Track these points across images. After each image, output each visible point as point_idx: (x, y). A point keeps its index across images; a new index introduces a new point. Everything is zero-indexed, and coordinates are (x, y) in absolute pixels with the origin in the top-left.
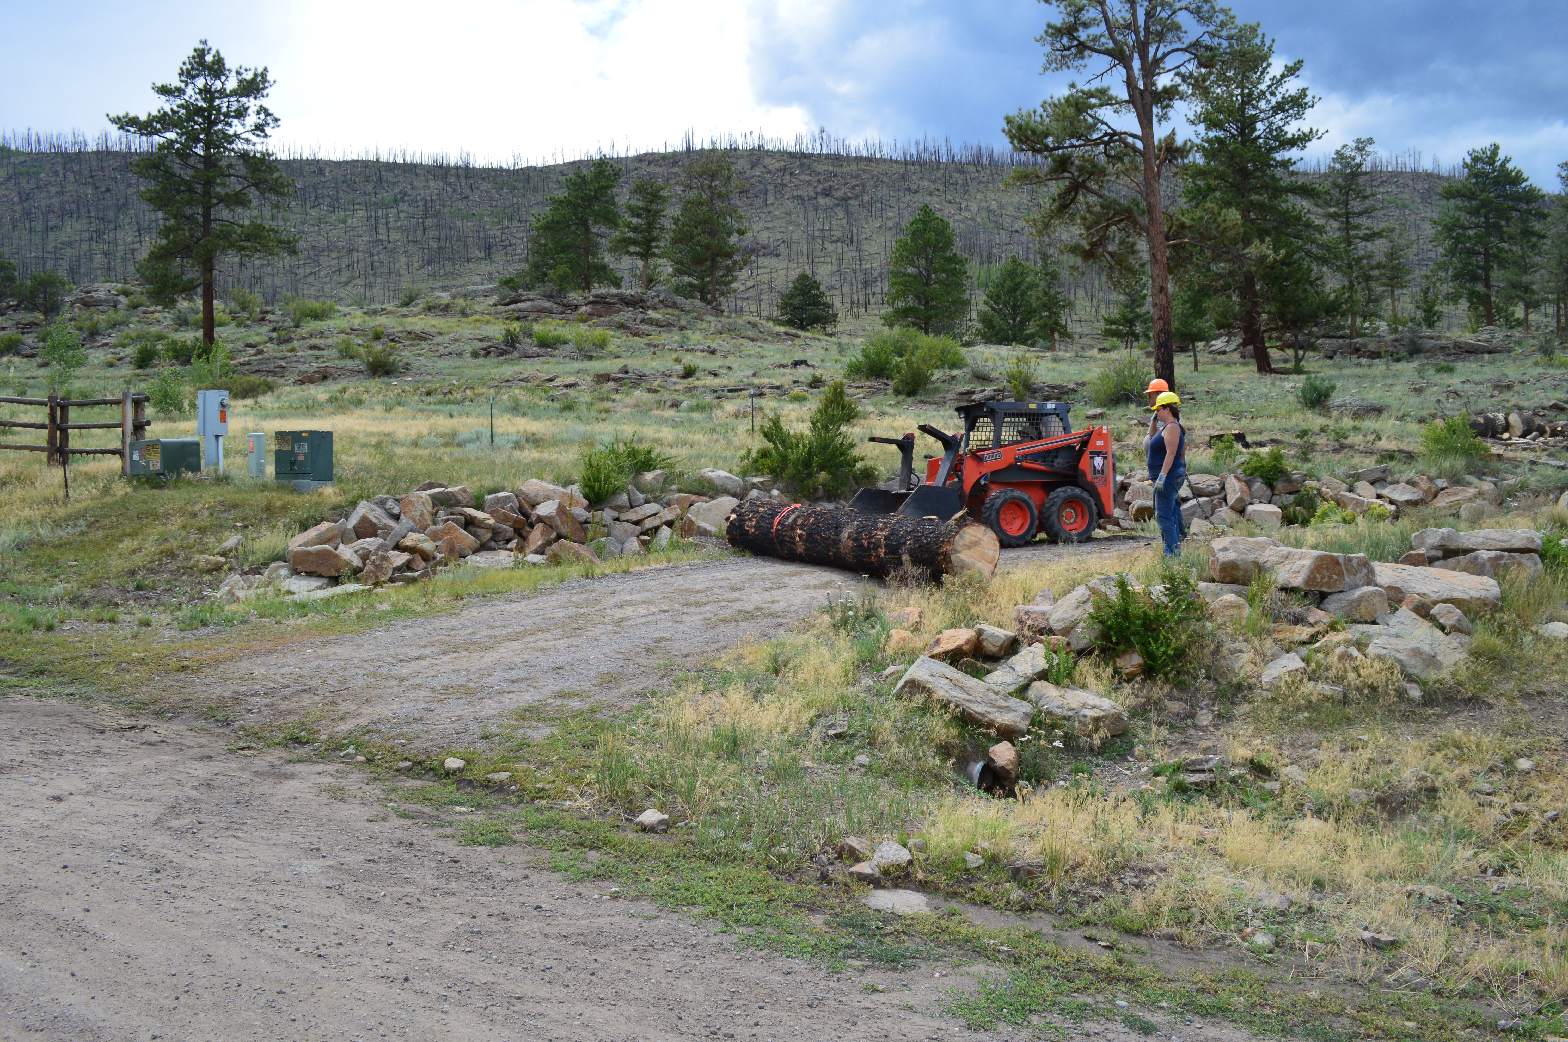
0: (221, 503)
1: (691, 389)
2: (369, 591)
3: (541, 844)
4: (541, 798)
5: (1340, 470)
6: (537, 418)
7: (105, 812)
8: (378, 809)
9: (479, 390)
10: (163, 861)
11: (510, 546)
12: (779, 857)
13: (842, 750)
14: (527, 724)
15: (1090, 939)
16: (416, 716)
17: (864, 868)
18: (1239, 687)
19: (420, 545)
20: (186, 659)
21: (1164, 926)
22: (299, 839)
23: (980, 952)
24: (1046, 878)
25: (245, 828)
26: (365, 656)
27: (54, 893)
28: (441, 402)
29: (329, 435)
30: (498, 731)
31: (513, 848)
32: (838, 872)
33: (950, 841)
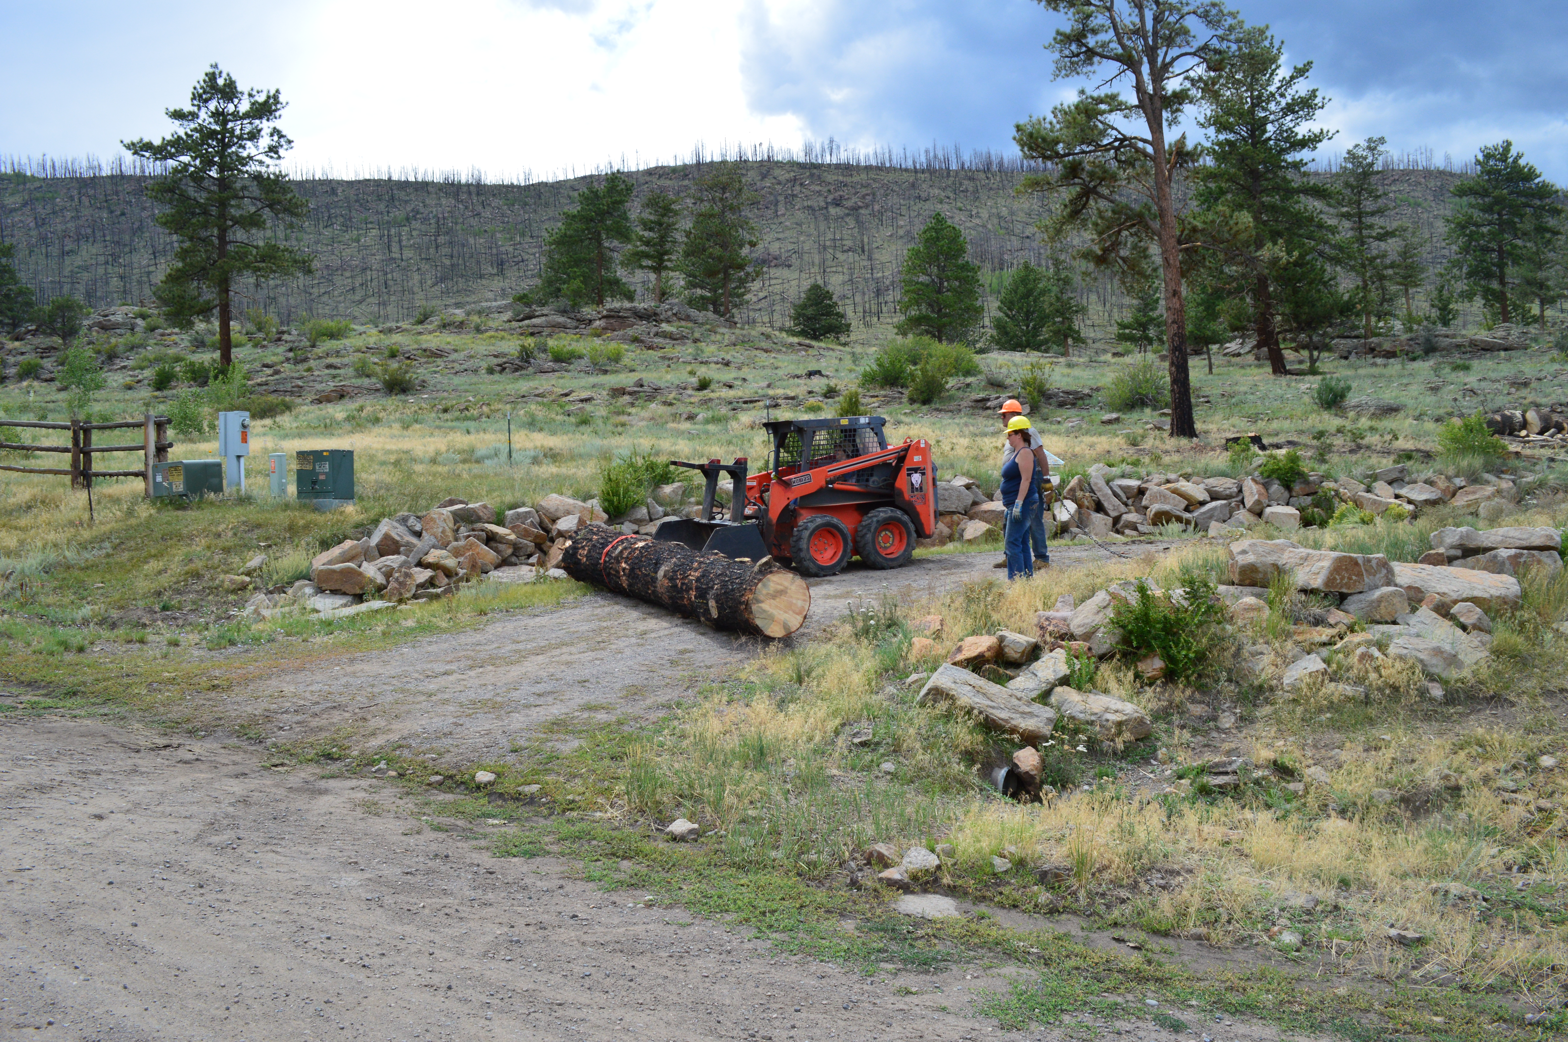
0: (244, 523)
1: (706, 402)
2: (394, 607)
3: (575, 855)
4: (572, 810)
5: (1358, 471)
6: (553, 433)
7: (145, 830)
8: (412, 823)
9: (496, 406)
10: (205, 876)
11: (531, 560)
12: (808, 864)
13: (868, 757)
14: (555, 737)
15: (1119, 940)
16: (446, 730)
17: (893, 873)
18: (1260, 688)
19: (443, 562)
20: (216, 678)
21: (1192, 926)
22: (336, 853)
23: (1010, 954)
24: (1072, 881)
25: (283, 843)
26: (393, 673)
27: (102, 908)
28: (457, 419)
29: (351, 453)
30: (527, 744)
31: (547, 859)
32: (867, 878)
33: (978, 845)
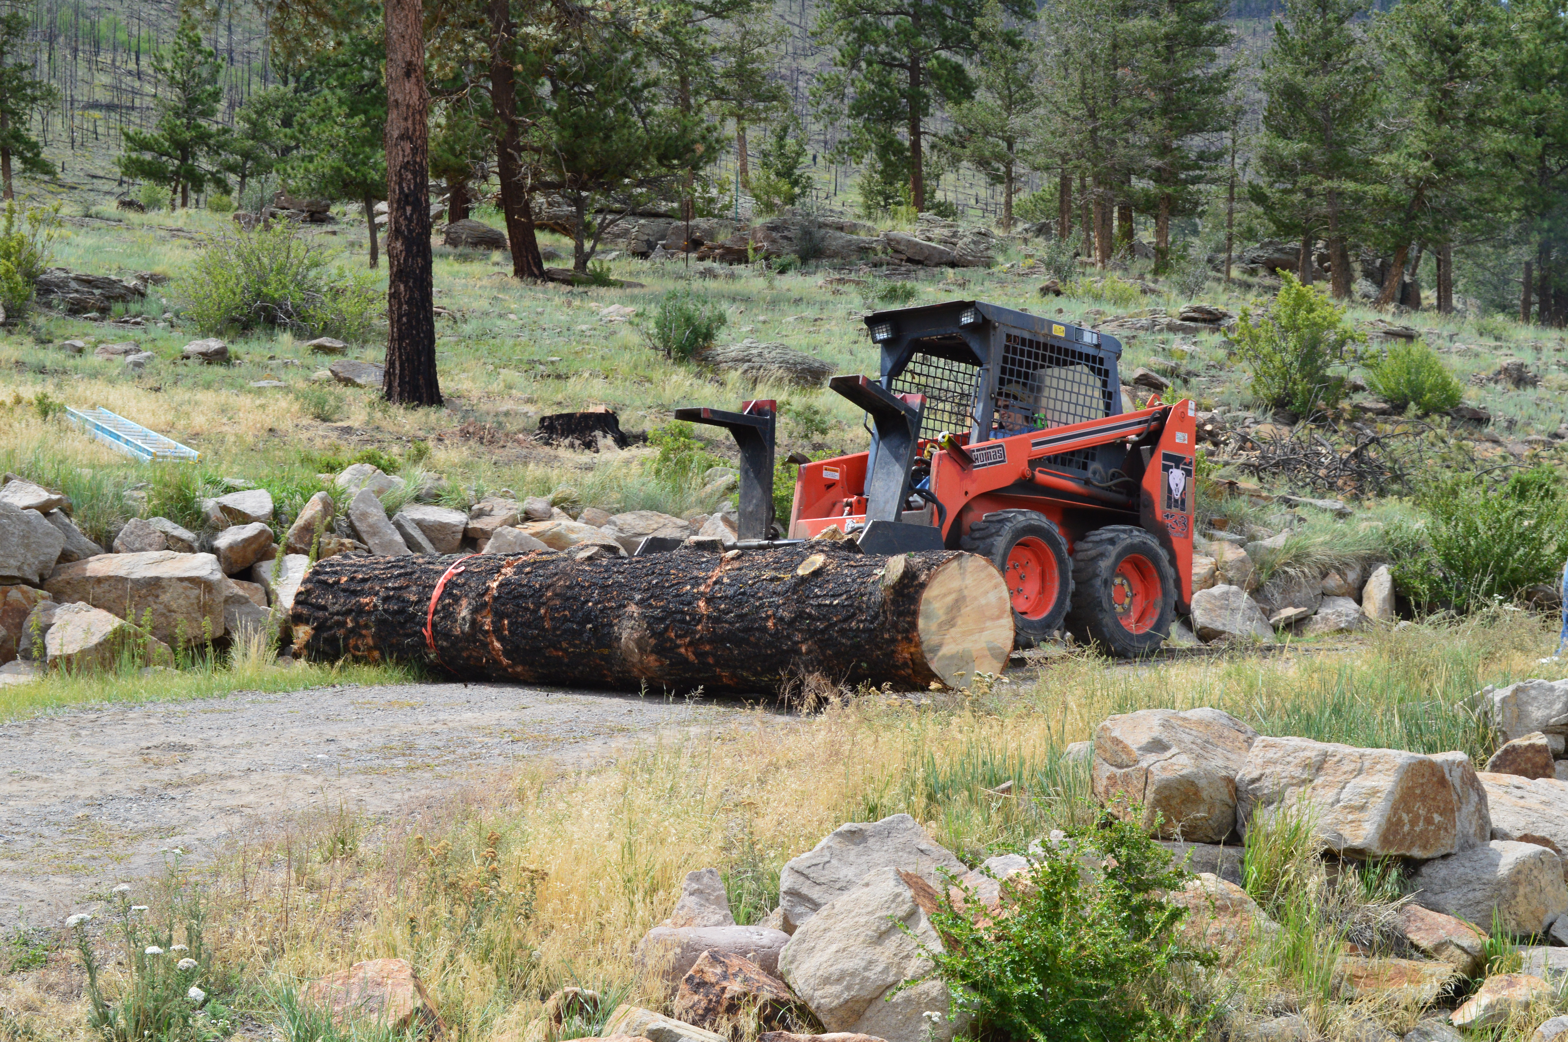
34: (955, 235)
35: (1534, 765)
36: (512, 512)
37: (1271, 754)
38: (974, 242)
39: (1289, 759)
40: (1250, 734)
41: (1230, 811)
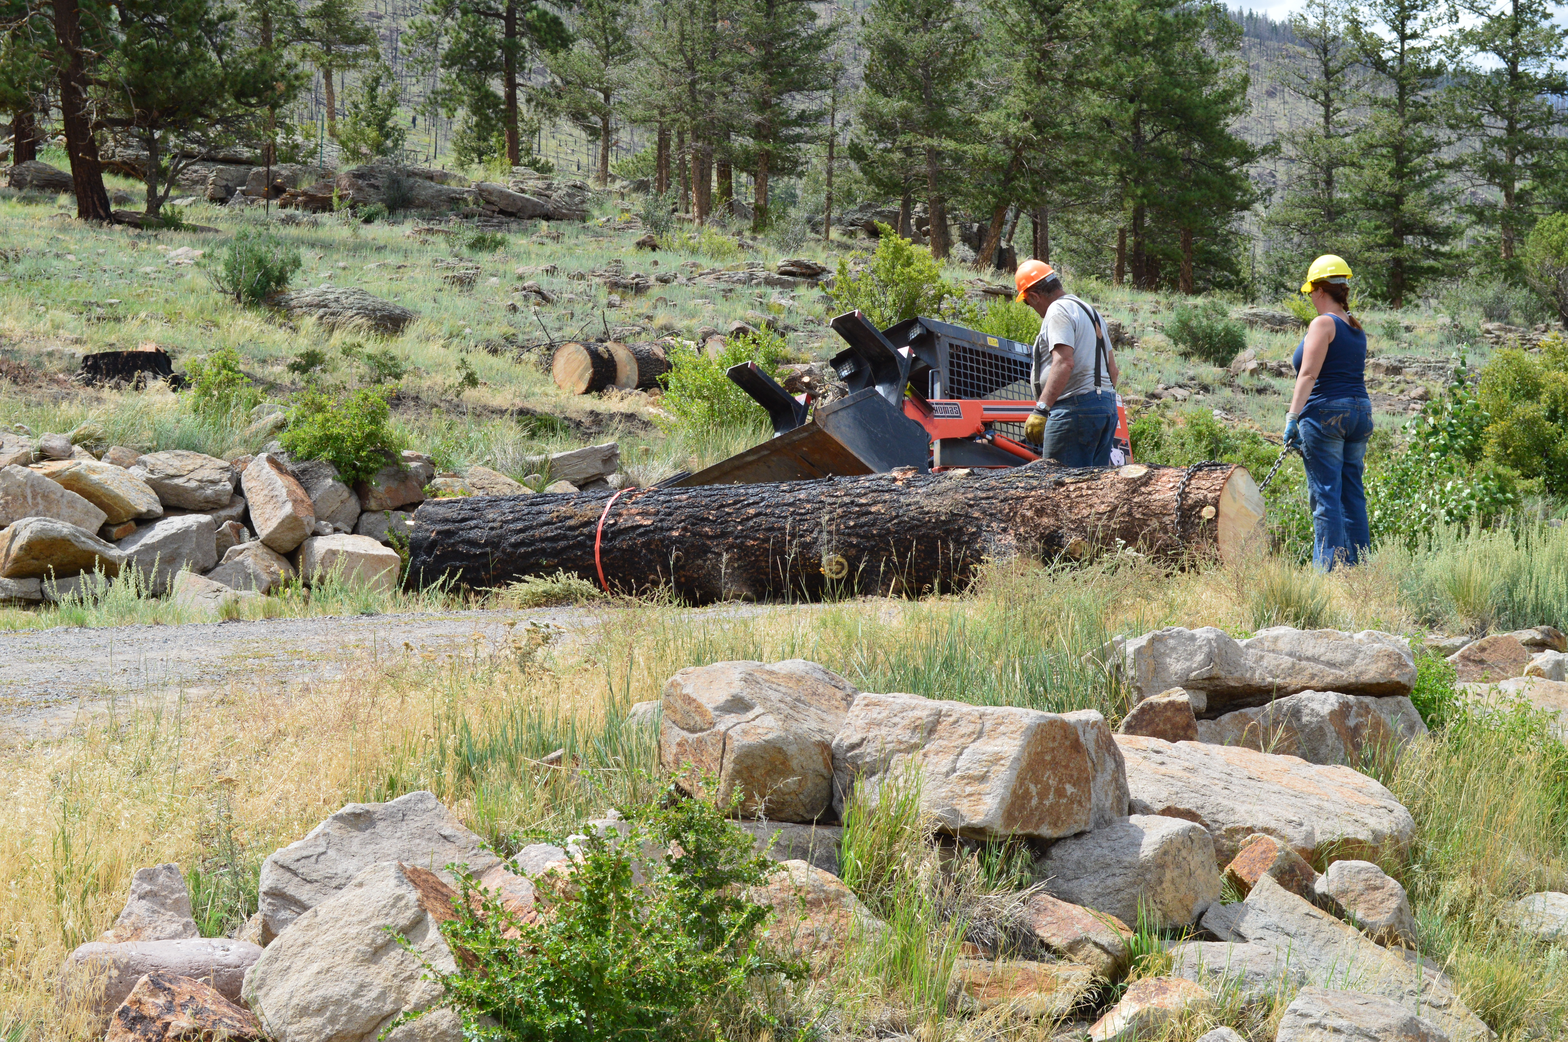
34: (549, 187)
35: (1174, 726)
36: (24, 450)
37: (875, 714)
38: (569, 195)
39: (896, 720)
40: (849, 691)
41: (825, 784)
